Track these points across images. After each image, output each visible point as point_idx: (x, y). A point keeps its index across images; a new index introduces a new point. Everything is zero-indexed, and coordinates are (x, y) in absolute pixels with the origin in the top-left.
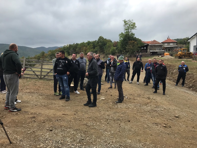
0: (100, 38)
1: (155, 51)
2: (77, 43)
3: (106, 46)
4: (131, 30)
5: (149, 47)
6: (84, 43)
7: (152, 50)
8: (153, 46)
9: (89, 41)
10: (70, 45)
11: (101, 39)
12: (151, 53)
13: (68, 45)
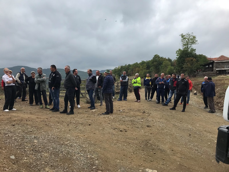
0: (155, 57)
1: (223, 69)
2: (129, 64)
3: (162, 65)
4: (191, 45)
5: (215, 64)
6: (137, 63)
7: (219, 68)
8: (220, 63)
9: (143, 61)
10: (122, 67)
11: (157, 57)
12: (218, 72)
13: (119, 67)
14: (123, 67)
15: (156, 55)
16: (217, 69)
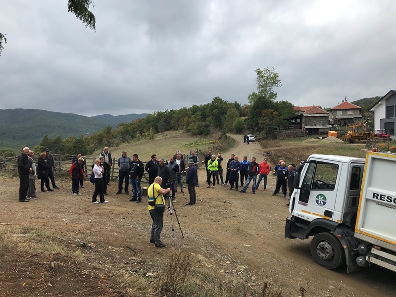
0: (214, 100)
1: (315, 127)
2: (172, 110)
3: (226, 116)
4: (270, 87)
5: (304, 119)
6: (185, 109)
7: (309, 125)
8: (311, 118)
9: (195, 106)
10: (159, 114)
11: (218, 101)
12: (307, 132)
13: (155, 114)
14: (162, 113)
15: (216, 98)
16: (306, 127)
